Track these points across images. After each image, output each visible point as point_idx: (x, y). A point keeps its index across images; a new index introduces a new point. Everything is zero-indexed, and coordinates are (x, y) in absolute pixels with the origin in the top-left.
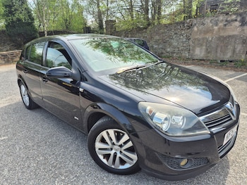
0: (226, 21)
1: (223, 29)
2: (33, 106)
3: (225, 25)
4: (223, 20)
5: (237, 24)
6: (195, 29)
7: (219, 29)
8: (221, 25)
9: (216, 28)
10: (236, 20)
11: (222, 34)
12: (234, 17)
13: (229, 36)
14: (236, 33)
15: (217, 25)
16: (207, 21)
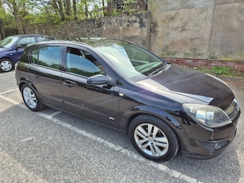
0: (129, 21)
1: (127, 30)
2: (42, 106)
3: (128, 26)
4: (125, 21)
5: (137, 25)
6: (104, 28)
7: (124, 29)
8: (125, 25)
9: (121, 28)
10: (136, 21)
11: (126, 35)
12: (134, 18)
13: (132, 37)
14: (137, 34)
15: (121, 25)
16: (113, 20)
